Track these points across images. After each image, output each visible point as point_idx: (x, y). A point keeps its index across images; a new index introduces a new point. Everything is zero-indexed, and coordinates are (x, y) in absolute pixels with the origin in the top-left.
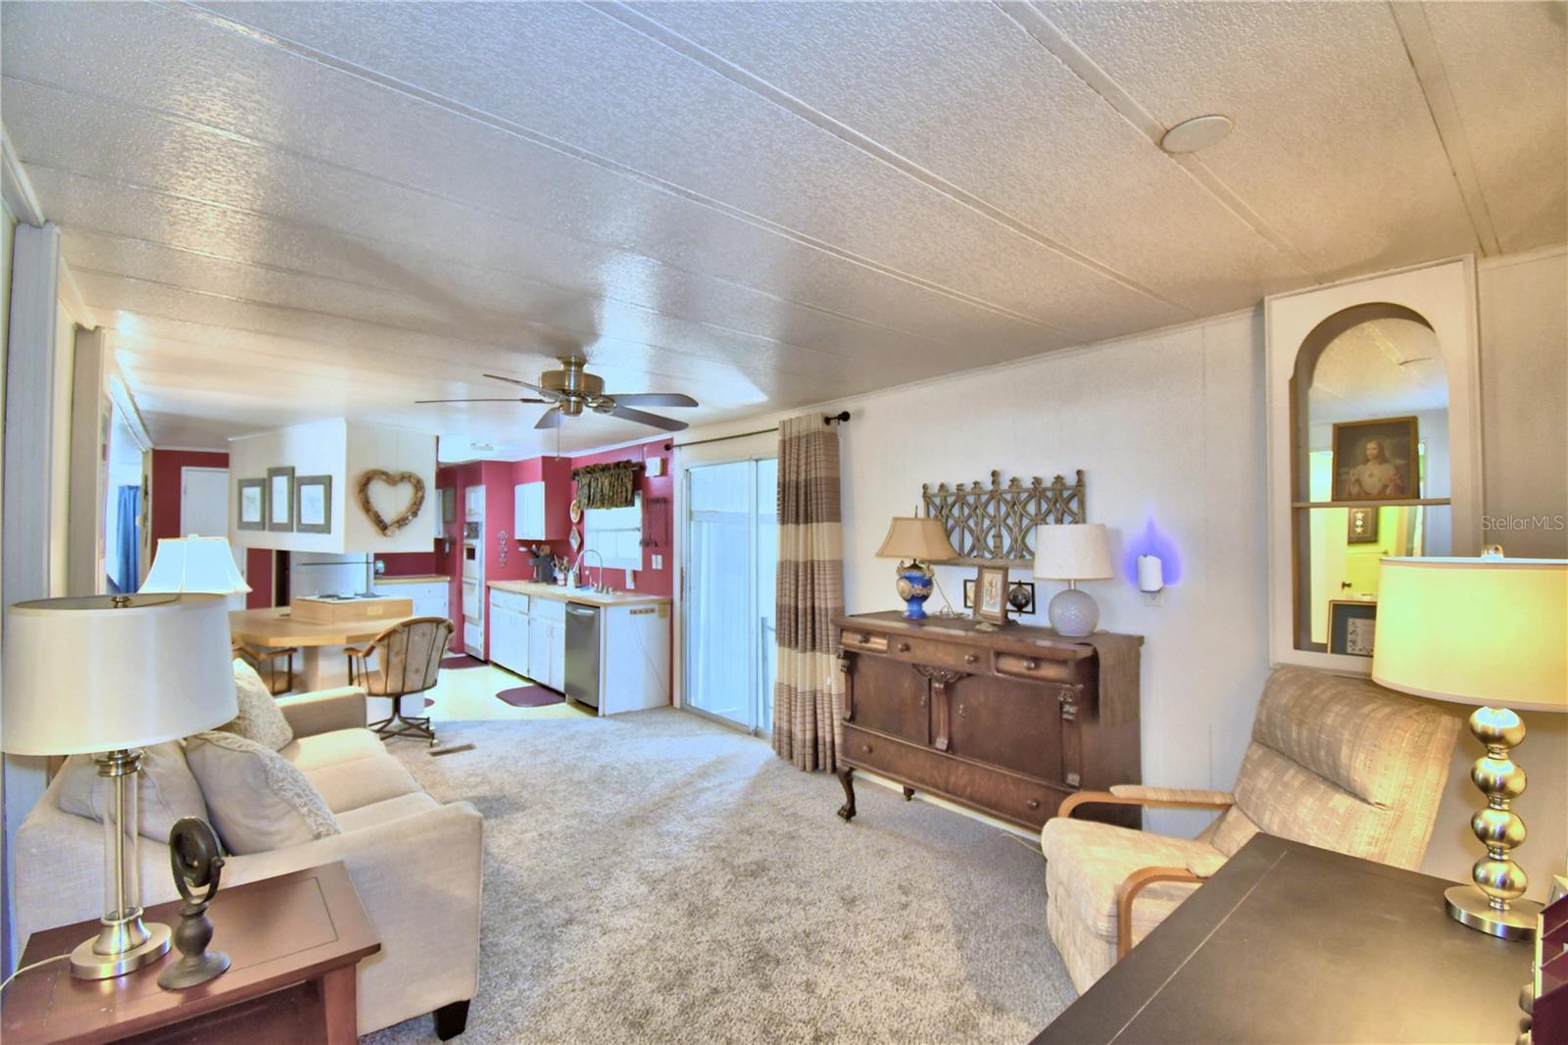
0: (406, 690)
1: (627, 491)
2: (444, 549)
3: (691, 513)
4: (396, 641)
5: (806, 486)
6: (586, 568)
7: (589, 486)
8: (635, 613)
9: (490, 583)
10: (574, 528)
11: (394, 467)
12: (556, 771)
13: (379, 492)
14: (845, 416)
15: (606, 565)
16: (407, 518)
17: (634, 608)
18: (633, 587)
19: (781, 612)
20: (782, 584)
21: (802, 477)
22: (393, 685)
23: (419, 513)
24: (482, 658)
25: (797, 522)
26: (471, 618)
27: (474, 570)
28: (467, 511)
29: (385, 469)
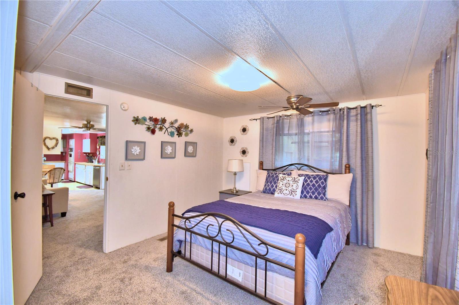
0: (54, 182)
2: (63, 154)
4: (52, 172)
6: (100, 159)
7: (101, 140)
9: (76, 163)
10: (98, 150)
13: (48, 141)
16: (54, 147)
22: (51, 181)
23: (57, 146)
24: (73, 180)
26: (71, 171)
27: (72, 160)
28: (70, 145)
29: (49, 137)
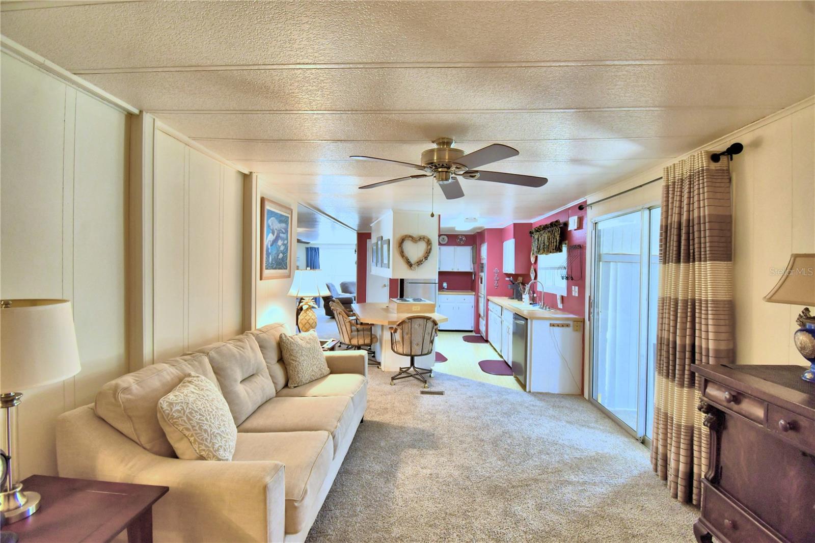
1: (556, 242)
3: (600, 256)
4: (406, 326)
5: (688, 226)
6: (537, 292)
7: (538, 240)
8: (553, 325)
9: (488, 297)
10: (532, 266)
11: (416, 233)
12: (474, 425)
13: (409, 247)
14: (736, 149)
15: (545, 291)
16: (422, 261)
17: (553, 322)
18: (561, 307)
19: (661, 344)
20: (662, 318)
21: (684, 217)
23: (429, 258)
24: (485, 338)
25: (678, 261)
26: (482, 316)
28: (481, 257)
29: (411, 235)
